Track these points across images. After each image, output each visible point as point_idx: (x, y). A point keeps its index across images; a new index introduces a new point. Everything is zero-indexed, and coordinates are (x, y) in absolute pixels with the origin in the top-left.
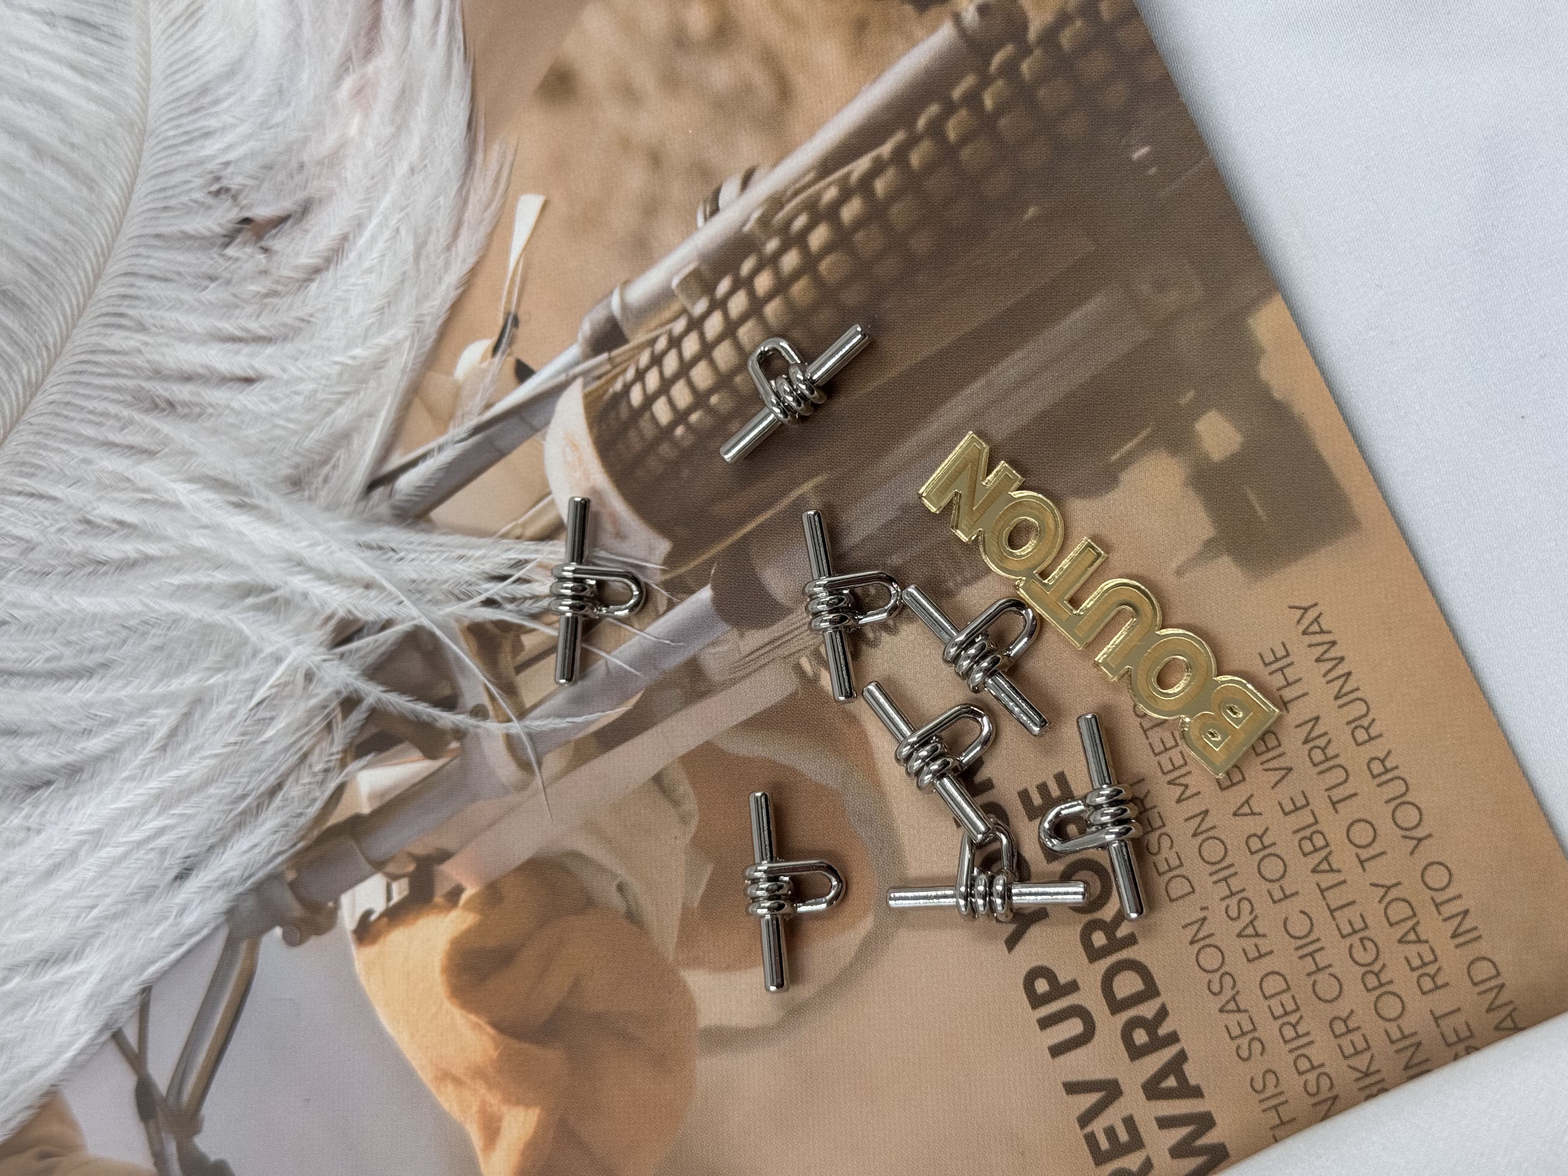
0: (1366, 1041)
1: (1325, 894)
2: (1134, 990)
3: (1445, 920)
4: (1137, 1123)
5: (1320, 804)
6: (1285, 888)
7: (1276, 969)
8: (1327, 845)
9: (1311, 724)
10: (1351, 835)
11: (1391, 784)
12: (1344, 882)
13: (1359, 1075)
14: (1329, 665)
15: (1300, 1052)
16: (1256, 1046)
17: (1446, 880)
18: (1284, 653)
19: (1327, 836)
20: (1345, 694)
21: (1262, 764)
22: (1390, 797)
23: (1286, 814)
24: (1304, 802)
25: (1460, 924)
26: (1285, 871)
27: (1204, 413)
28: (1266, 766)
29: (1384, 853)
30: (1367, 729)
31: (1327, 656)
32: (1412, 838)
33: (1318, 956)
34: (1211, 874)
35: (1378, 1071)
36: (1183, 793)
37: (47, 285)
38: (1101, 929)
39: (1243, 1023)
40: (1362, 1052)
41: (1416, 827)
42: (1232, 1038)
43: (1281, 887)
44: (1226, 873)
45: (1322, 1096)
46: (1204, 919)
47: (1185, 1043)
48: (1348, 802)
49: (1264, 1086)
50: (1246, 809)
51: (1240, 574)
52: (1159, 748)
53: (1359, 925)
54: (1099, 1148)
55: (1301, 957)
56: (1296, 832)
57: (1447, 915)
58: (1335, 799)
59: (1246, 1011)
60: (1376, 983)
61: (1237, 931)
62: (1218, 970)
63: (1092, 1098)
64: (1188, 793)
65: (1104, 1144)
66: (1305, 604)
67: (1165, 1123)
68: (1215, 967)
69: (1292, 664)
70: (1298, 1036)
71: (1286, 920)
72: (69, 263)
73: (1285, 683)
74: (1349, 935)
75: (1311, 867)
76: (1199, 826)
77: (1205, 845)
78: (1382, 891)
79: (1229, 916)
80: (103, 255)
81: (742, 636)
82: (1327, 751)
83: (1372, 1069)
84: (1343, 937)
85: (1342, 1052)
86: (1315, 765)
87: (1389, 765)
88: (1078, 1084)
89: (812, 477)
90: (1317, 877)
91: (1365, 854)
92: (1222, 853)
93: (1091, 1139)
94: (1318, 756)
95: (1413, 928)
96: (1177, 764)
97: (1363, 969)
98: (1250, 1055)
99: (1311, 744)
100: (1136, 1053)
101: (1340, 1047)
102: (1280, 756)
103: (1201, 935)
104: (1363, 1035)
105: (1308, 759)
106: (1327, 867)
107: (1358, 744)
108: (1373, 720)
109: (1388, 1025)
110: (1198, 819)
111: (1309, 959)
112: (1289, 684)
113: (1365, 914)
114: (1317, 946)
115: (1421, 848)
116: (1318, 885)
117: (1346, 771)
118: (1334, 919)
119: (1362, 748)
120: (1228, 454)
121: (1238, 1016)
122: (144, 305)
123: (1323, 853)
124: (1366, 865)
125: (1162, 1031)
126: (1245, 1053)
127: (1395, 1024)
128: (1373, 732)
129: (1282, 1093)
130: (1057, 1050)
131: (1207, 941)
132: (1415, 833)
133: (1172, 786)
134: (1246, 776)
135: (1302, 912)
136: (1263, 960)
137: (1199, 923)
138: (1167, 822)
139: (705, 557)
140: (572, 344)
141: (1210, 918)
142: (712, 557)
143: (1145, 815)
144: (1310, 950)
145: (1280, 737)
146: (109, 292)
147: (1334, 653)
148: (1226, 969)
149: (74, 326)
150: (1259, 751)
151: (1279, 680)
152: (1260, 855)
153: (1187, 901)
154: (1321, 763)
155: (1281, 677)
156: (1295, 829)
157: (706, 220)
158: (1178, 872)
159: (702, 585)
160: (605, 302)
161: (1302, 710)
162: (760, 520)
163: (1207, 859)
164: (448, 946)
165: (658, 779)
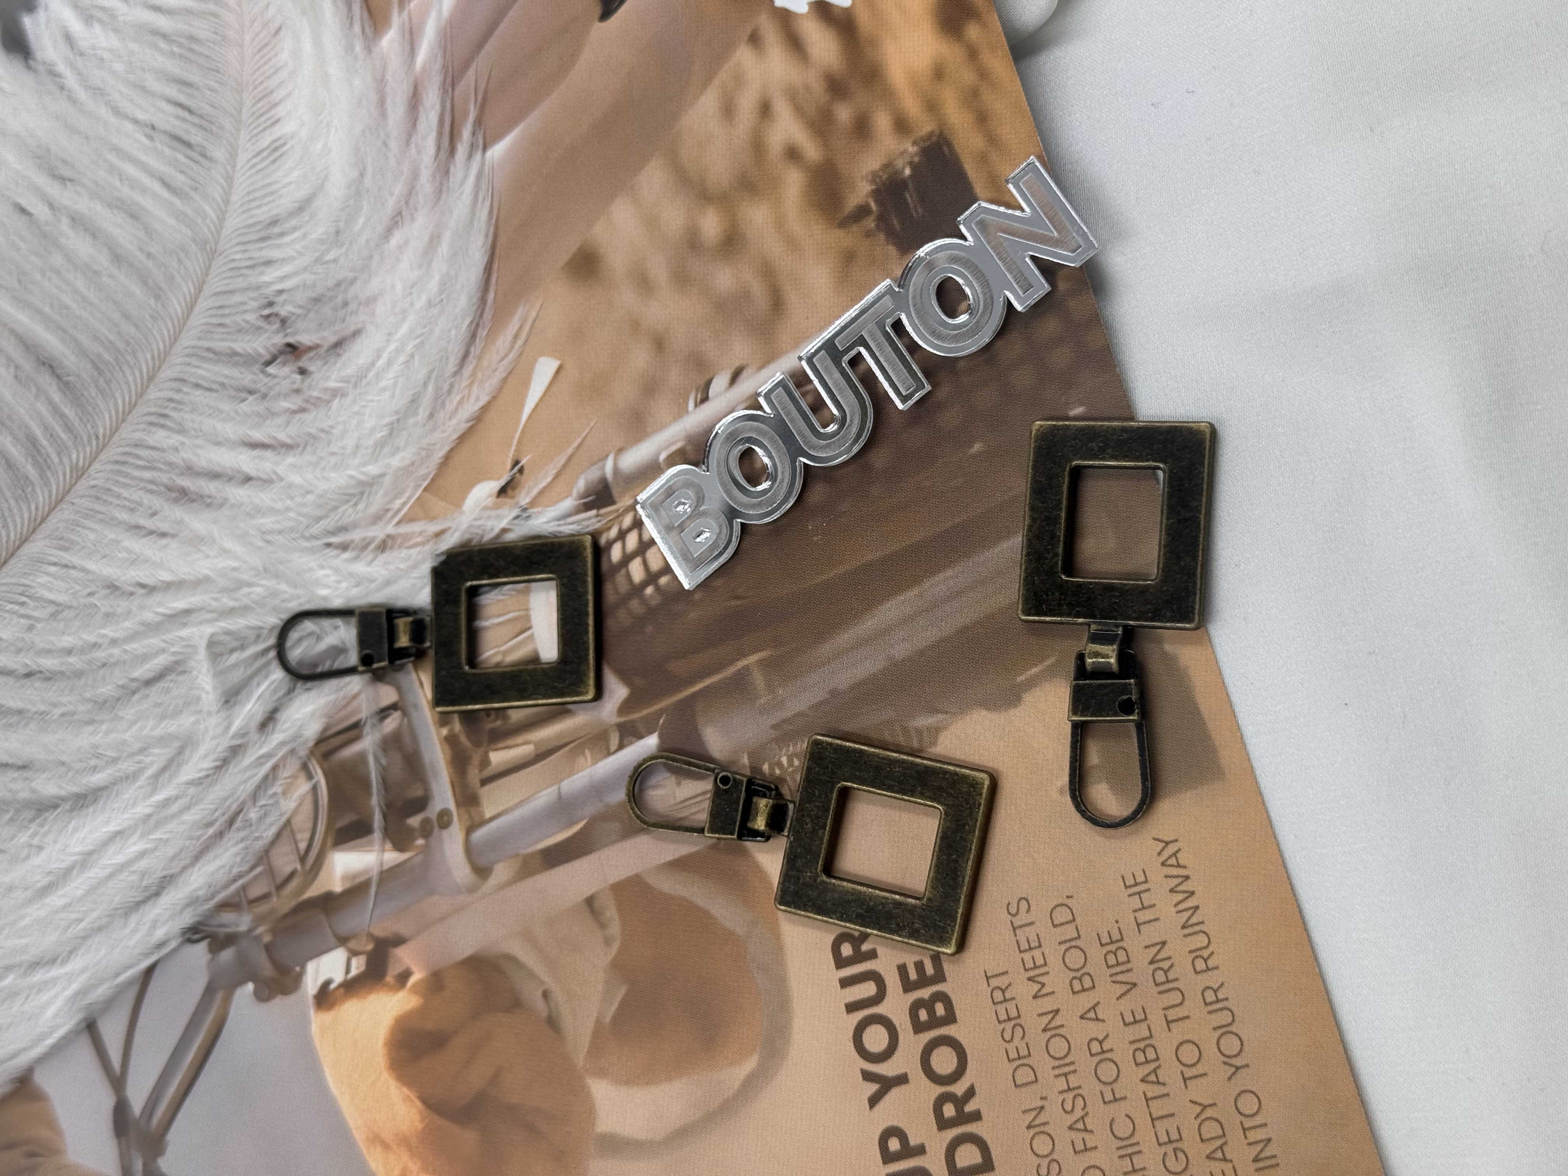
1: (1150, 1102)
2: (973, 1162)
3: (1250, 1144)
5: (1156, 1020)
6: (1116, 1092)
7: (1098, 1164)
8: (1157, 1059)
9: (1158, 947)
10: (1180, 1052)
11: (1219, 1013)
12: (1167, 1095)
14: (1181, 897)
17: (1256, 1108)
18: (1142, 879)
19: (1158, 1050)
20: (1192, 926)
21: (1111, 976)
22: (1218, 1025)
23: (1125, 1024)
24: (1143, 1017)
25: (1261, 1151)
26: (1118, 1076)
28: (1116, 978)
29: (1205, 1074)
30: (1206, 961)
31: (1179, 888)
32: (1232, 1065)
33: (1135, 1158)
34: (1053, 1068)
36: (1040, 990)
37: (105, 380)
38: (952, 1102)
41: (1236, 1056)
43: (1112, 1090)
44: (1067, 1069)
46: (1042, 1108)
48: (1180, 1023)
50: (1092, 1015)
52: (1024, 946)
53: (1174, 1136)
55: (1121, 1157)
56: (1132, 1042)
57: (1252, 1140)
58: (1170, 1019)
61: (1069, 1123)
62: (1047, 1156)
64: (1044, 991)
66: (1169, 839)
68: (1046, 1153)
69: (1149, 890)
71: (1113, 1120)
72: (128, 363)
73: (1140, 906)
74: (1165, 1144)
75: (1141, 1076)
76: (1049, 1023)
77: (1053, 1040)
78: (1198, 1109)
79: (1064, 1109)
80: (159, 359)
81: (679, 784)
82: (1169, 974)
84: (1160, 1144)
86: (1157, 985)
87: (1221, 996)
89: (755, 651)
90: (1143, 1087)
91: (1189, 1073)
92: (1066, 1051)
94: (1160, 977)
95: (1221, 1147)
96: (1038, 964)
99: (1156, 965)
102: (1127, 971)
103: (1037, 1121)
105: (1151, 979)
106: (1154, 1079)
107: (1196, 972)
108: (1212, 953)
110: (1050, 1016)
111: (1128, 1160)
112: (1144, 908)
113: (1181, 1128)
114: (1136, 1149)
115: (1238, 1076)
116: (1144, 1093)
117: (1183, 995)
118: (1154, 1127)
119: (1199, 977)
122: (187, 409)
123: (1153, 1066)
124: (1188, 1082)
128: (1211, 963)
131: (1042, 1129)
132: (1234, 1061)
133: (1031, 982)
134: (1096, 984)
135: (1128, 1116)
136: (1088, 1154)
137: (1038, 1110)
138: (1022, 1014)
139: (657, 707)
140: (567, 497)
141: (1047, 1108)
142: (661, 709)
143: (1004, 1005)
144: (1130, 1152)
145: (1130, 954)
146: (159, 394)
147: (1187, 886)
148: (1055, 1156)
149: (123, 421)
150: (1110, 963)
151: (1136, 903)
152: (1099, 1058)
153: (1030, 1088)
154: (1162, 983)
155: (1138, 901)
156: (1132, 1038)
157: (696, 406)
158: (1025, 1061)
159: (650, 733)
160: (600, 464)
161: (1151, 934)
162: (708, 682)
163: (1052, 1053)
164: (392, 1022)
165: (590, 901)
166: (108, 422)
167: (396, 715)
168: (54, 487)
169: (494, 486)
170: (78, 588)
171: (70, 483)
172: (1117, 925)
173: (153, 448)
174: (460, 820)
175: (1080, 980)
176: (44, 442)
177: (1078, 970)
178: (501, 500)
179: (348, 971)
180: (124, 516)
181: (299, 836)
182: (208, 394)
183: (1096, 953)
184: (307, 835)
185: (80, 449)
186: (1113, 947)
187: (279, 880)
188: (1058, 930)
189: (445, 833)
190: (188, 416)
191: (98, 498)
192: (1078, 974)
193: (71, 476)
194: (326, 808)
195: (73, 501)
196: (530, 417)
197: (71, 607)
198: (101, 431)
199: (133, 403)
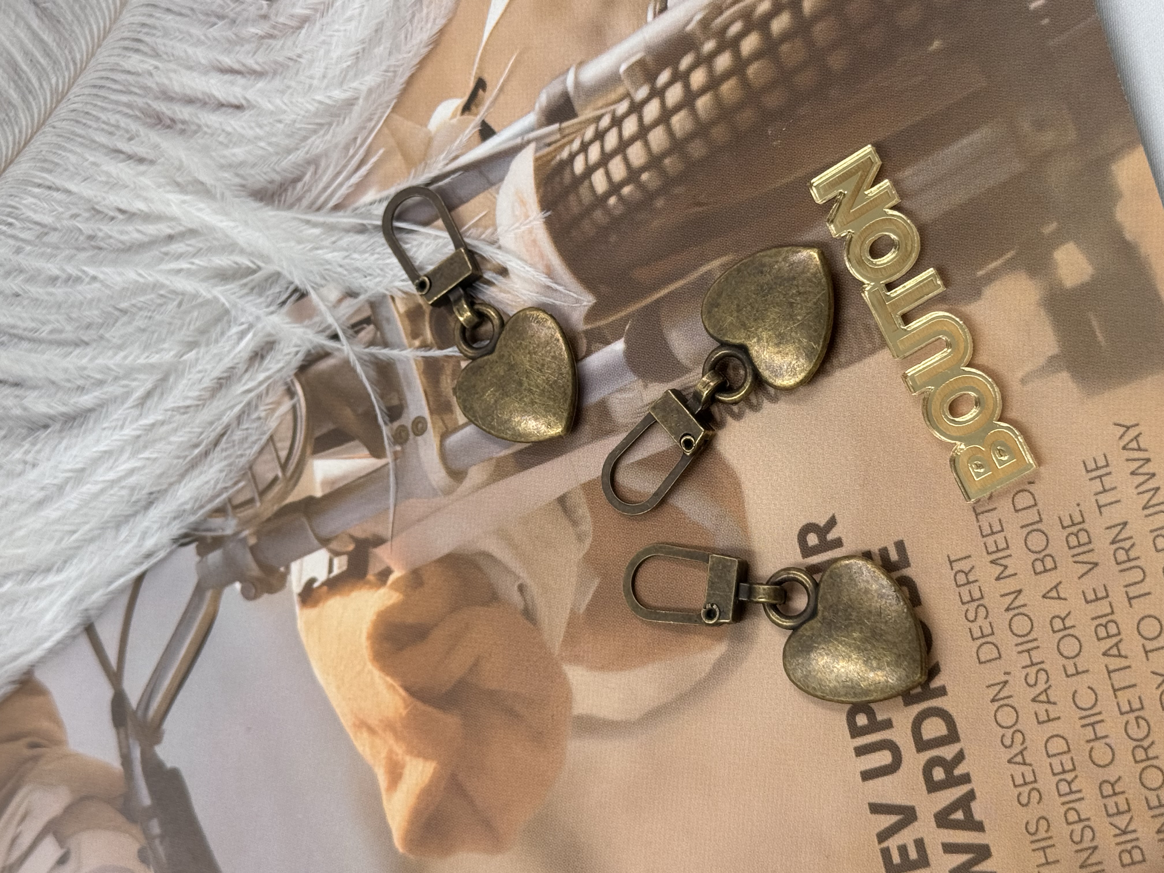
0: (1128, 804)
1: (1112, 675)
2: (938, 734)
4: (926, 846)
5: (1118, 597)
6: (1078, 666)
7: (1061, 733)
8: (1119, 634)
9: (1119, 528)
10: (1141, 628)
12: (1129, 667)
13: (1118, 832)
14: (1142, 479)
15: (1071, 805)
16: (1035, 795)
18: (1104, 463)
19: (1120, 626)
20: (1153, 506)
21: (1073, 556)
23: (1087, 602)
24: (1104, 594)
26: (1080, 651)
27: (1062, 243)
28: (1077, 559)
31: (1141, 471)
33: (1097, 727)
34: (1017, 645)
35: (1134, 831)
36: (1002, 572)
39: (1026, 774)
40: (1123, 813)
42: (1015, 786)
43: (1075, 664)
44: (1030, 646)
45: (1085, 845)
46: (1006, 682)
47: (975, 785)
48: (1142, 599)
49: (1037, 830)
50: (1054, 594)
51: (1075, 390)
52: (987, 530)
53: (1136, 705)
54: (892, 862)
55: (1083, 726)
56: (1093, 619)
58: (1131, 595)
59: (1030, 765)
60: (1144, 757)
61: (1032, 697)
62: (1011, 727)
63: (891, 819)
64: (1007, 573)
65: (896, 859)
66: (1128, 424)
67: (949, 848)
68: (1010, 724)
69: (1109, 473)
70: (1071, 792)
71: (1075, 692)
73: (1102, 489)
74: (1127, 713)
75: (1103, 650)
76: (1012, 603)
77: (1016, 619)
78: (1159, 680)
79: (1027, 683)
81: (646, 386)
82: (1130, 553)
83: (1130, 828)
84: (1122, 713)
85: (1106, 810)
86: (1118, 564)
88: (881, 805)
89: (719, 256)
90: (1107, 660)
91: (1150, 646)
92: (1029, 629)
93: (886, 853)
94: (1122, 556)
96: (1000, 547)
97: (1135, 743)
98: (1029, 802)
99: (1118, 545)
100: (933, 787)
101: (1105, 806)
102: (1089, 552)
103: (1001, 695)
104: (1127, 799)
105: (1112, 558)
106: (1116, 652)
107: (1157, 551)
109: (1148, 793)
110: (1012, 596)
111: (1090, 728)
112: (1105, 491)
113: (1143, 697)
114: (1098, 718)
116: (1106, 666)
117: (1144, 573)
118: (1116, 697)
119: (1160, 555)
120: (1079, 282)
121: (1023, 768)
122: (159, 33)
123: (1115, 640)
124: (1150, 654)
125: (957, 772)
126: (1024, 800)
127: (1155, 793)
129: (1050, 838)
130: (867, 775)
131: (1006, 701)
133: (994, 565)
134: (1058, 565)
135: (1089, 687)
136: (1050, 724)
137: (1001, 685)
138: (985, 595)
139: (623, 314)
140: (529, 112)
141: (1011, 682)
142: (626, 316)
143: (967, 587)
144: (1092, 721)
145: (1091, 535)
146: (132, 20)
147: (1147, 469)
148: (1018, 727)
149: (99, 46)
150: (1071, 544)
151: (1097, 486)
152: (1061, 634)
153: (993, 664)
154: (1124, 562)
155: (1100, 483)
156: (1094, 616)
157: (655, 16)
158: (989, 639)
159: (617, 338)
160: (562, 78)
161: (1113, 515)
162: (672, 287)
163: (1015, 632)
164: (374, 617)
165: (562, 500)
166: (84, 47)
167: (370, 329)
168: (36, 111)
169: (458, 102)
170: (61, 210)
171: (51, 106)
172: (1078, 509)
173: (129, 72)
174: (434, 428)
175: (1042, 561)
176: (25, 67)
177: (1040, 552)
178: (466, 117)
179: (330, 570)
180: (102, 138)
181: (279, 445)
182: (178, 18)
183: (1057, 535)
184: (288, 444)
185: (59, 74)
186: (1074, 529)
187: (261, 487)
188: (1020, 514)
189: (419, 438)
190: (159, 41)
191: (77, 122)
192: (1040, 556)
193: (52, 100)
194: (304, 418)
195: (55, 124)
196: (491, 34)
197: (55, 229)
198: (78, 56)
199: (107, 29)
